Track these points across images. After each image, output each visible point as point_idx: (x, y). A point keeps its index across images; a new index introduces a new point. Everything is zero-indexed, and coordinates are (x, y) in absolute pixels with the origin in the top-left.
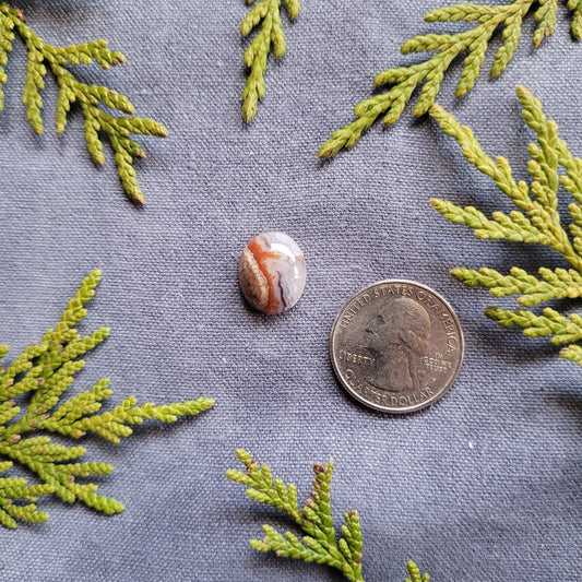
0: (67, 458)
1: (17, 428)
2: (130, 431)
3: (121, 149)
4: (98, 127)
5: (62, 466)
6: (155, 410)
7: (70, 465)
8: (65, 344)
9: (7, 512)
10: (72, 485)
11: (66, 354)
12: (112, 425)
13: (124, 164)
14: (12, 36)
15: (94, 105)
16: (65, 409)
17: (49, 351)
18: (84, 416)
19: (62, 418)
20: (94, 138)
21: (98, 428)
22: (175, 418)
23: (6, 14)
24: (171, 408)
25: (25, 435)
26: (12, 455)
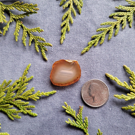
0: (25, 104)
1: (14, 98)
2: (39, 98)
3: (43, 49)
4: (38, 44)
5: (24, 106)
6: (44, 93)
7: (26, 106)
8: (24, 80)
9: (12, 116)
10: (26, 110)
11: (24, 82)
12: (35, 97)
13: (43, 52)
14: (20, 27)
15: (37, 40)
16: (24, 94)
17: (21, 81)
18: (29, 95)
19: (24, 96)
20: (37, 47)
21: (32, 98)
22: (48, 95)
23: (19, 22)
24: (47, 93)
25: (16, 99)
26: (13, 104)
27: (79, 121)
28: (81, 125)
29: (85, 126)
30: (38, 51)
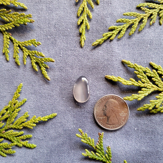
0: (19, 135)
1: (4, 129)
2: (35, 125)
3: (42, 67)
4: (35, 61)
5: (18, 137)
6: (41, 118)
7: (20, 137)
8: (15, 104)
9: (3, 152)
10: (21, 142)
11: (15, 107)
12: (30, 124)
13: (43, 70)
14: (9, 40)
15: (34, 56)
16: (16, 122)
17: (10, 107)
18: (22, 123)
19: (16, 124)
20: (34, 64)
21: (27, 125)
22: (47, 120)
23: (6, 34)
24: (45, 117)
25: (6, 130)
26: (3, 137)
27: (100, 152)
28: (102, 157)
29: (108, 157)
30: (37, 69)
